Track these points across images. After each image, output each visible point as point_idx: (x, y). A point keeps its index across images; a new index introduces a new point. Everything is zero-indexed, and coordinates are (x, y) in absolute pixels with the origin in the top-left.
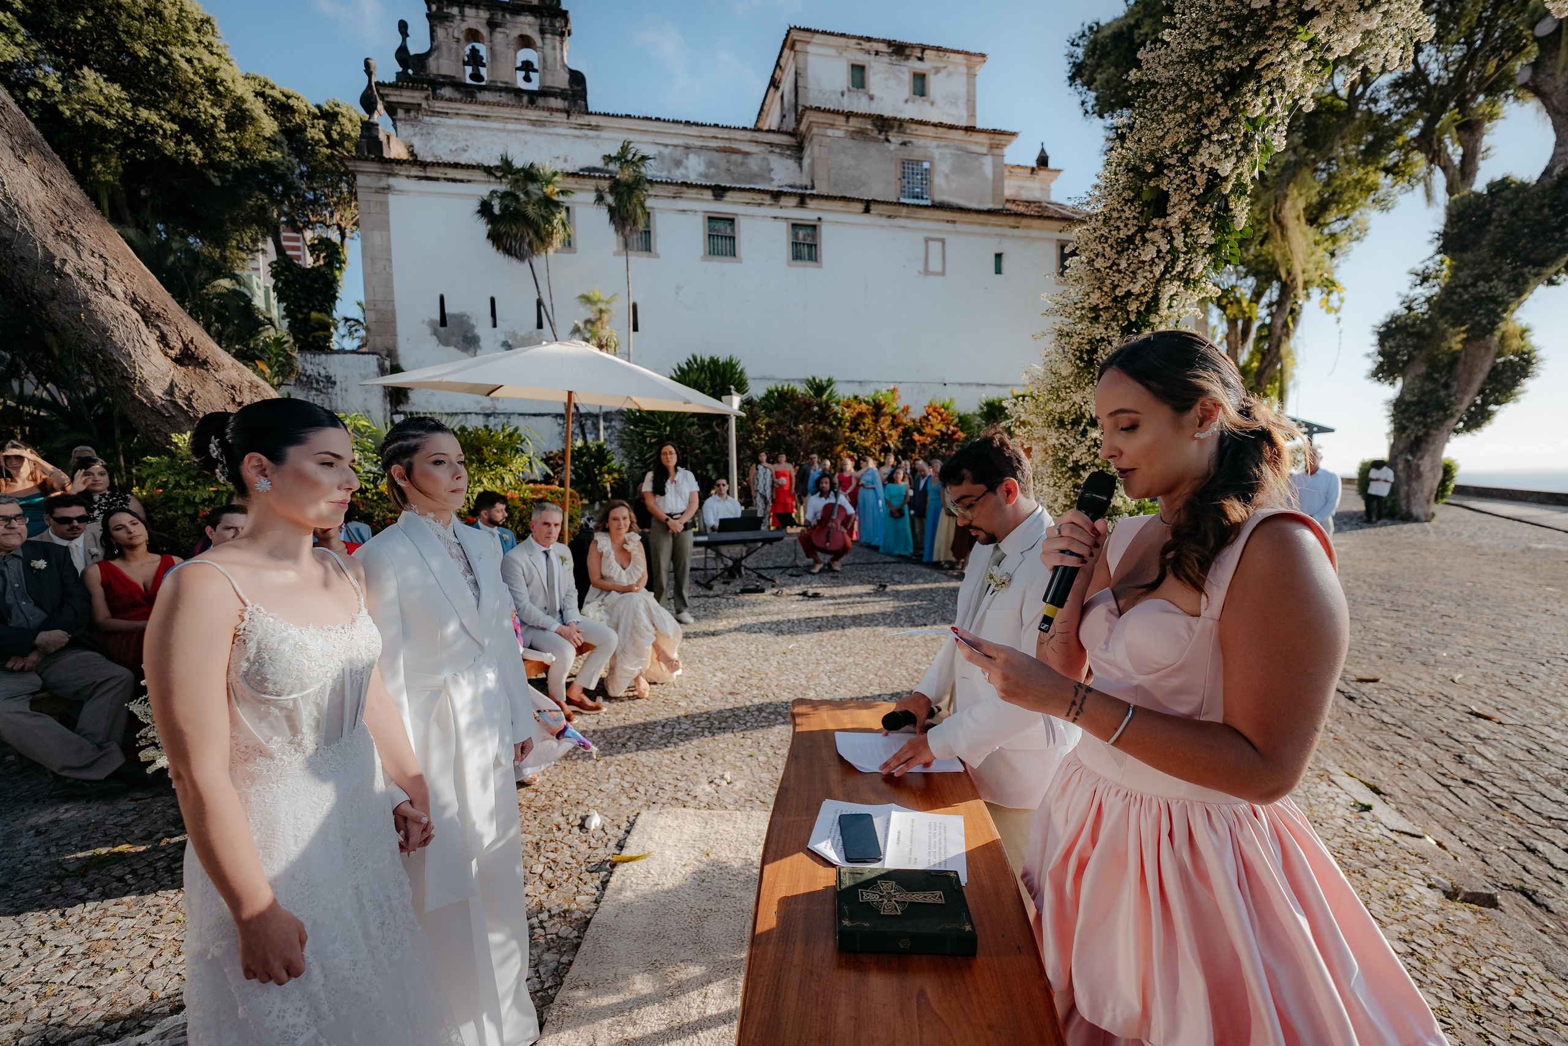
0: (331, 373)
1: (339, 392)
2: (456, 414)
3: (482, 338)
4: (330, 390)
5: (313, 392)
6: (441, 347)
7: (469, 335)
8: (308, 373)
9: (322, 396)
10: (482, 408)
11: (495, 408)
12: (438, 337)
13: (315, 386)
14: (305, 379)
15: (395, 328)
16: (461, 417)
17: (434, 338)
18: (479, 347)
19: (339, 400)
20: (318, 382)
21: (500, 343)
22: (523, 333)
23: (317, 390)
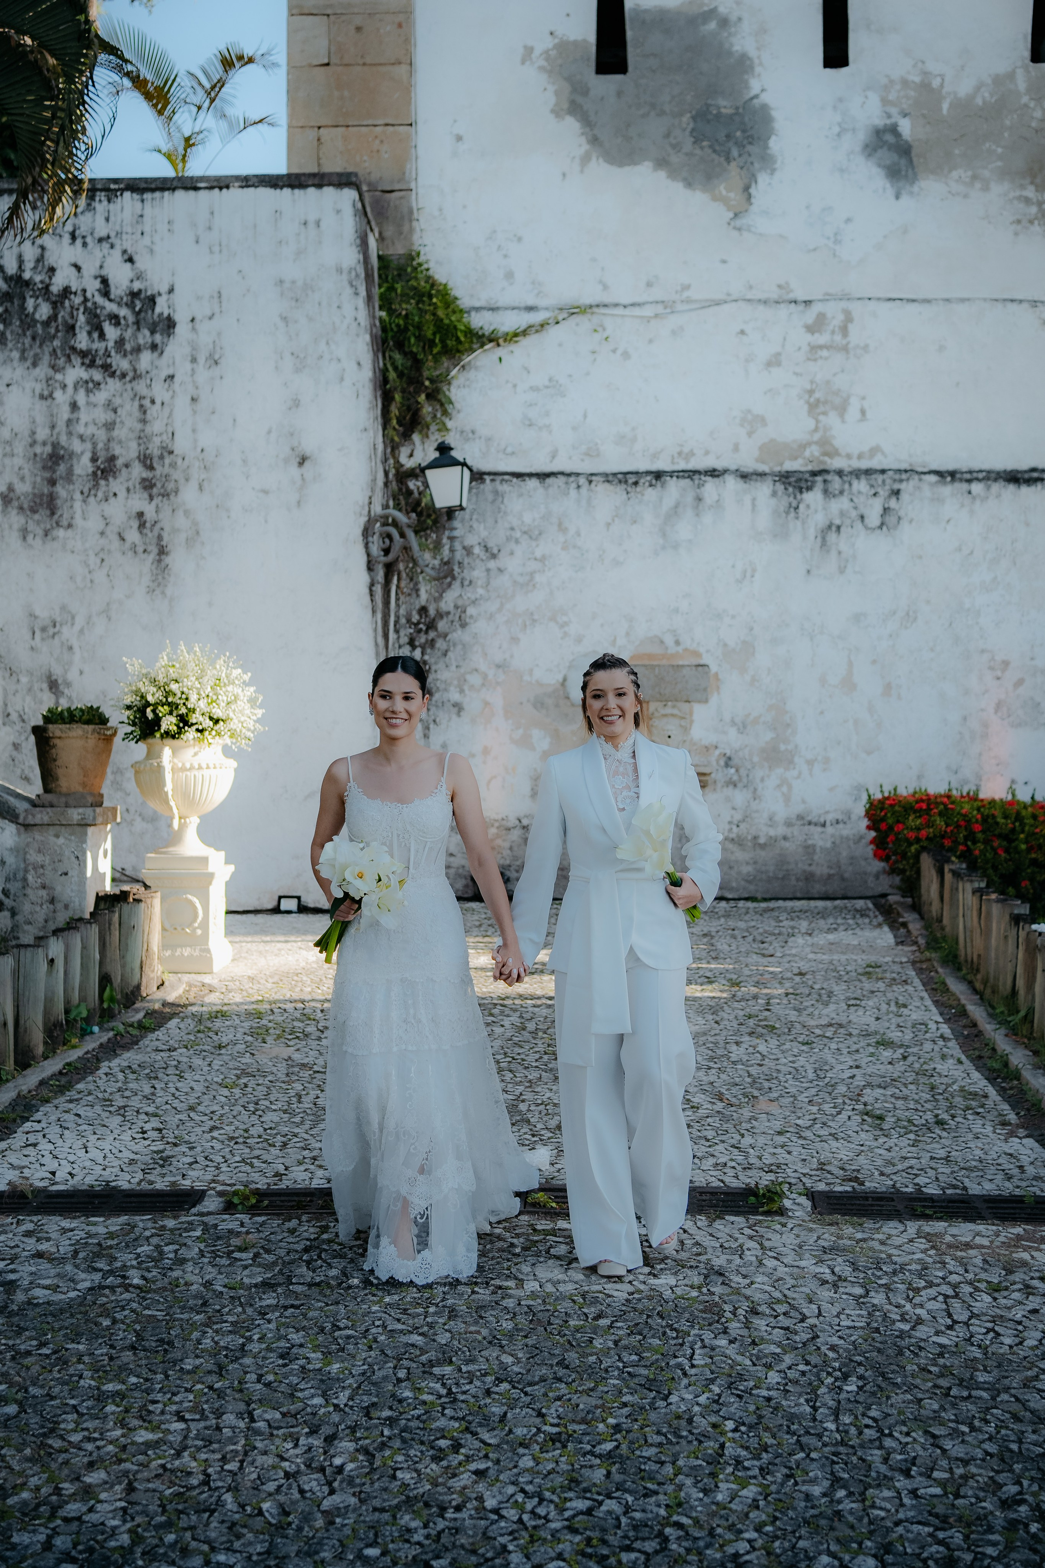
0: (156, 282)
1: (182, 370)
2: (658, 475)
3: (779, 117)
4: (146, 359)
5: (75, 373)
6: (599, 167)
7: (725, 105)
8: (58, 283)
9: (113, 385)
10: (769, 449)
11: (829, 450)
12: (587, 121)
13: (82, 341)
14: (44, 311)
15: (407, 89)
16: (674, 488)
17: (572, 124)
18: (768, 161)
19: (182, 403)
20: (96, 328)
21: (862, 136)
22: (964, 88)
23: (89, 359)
